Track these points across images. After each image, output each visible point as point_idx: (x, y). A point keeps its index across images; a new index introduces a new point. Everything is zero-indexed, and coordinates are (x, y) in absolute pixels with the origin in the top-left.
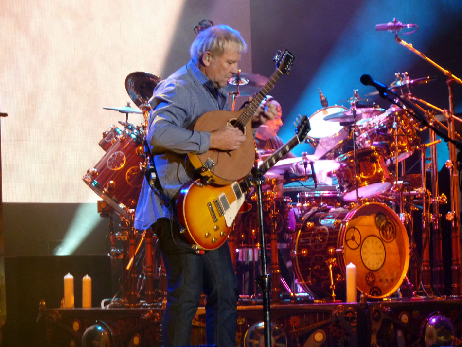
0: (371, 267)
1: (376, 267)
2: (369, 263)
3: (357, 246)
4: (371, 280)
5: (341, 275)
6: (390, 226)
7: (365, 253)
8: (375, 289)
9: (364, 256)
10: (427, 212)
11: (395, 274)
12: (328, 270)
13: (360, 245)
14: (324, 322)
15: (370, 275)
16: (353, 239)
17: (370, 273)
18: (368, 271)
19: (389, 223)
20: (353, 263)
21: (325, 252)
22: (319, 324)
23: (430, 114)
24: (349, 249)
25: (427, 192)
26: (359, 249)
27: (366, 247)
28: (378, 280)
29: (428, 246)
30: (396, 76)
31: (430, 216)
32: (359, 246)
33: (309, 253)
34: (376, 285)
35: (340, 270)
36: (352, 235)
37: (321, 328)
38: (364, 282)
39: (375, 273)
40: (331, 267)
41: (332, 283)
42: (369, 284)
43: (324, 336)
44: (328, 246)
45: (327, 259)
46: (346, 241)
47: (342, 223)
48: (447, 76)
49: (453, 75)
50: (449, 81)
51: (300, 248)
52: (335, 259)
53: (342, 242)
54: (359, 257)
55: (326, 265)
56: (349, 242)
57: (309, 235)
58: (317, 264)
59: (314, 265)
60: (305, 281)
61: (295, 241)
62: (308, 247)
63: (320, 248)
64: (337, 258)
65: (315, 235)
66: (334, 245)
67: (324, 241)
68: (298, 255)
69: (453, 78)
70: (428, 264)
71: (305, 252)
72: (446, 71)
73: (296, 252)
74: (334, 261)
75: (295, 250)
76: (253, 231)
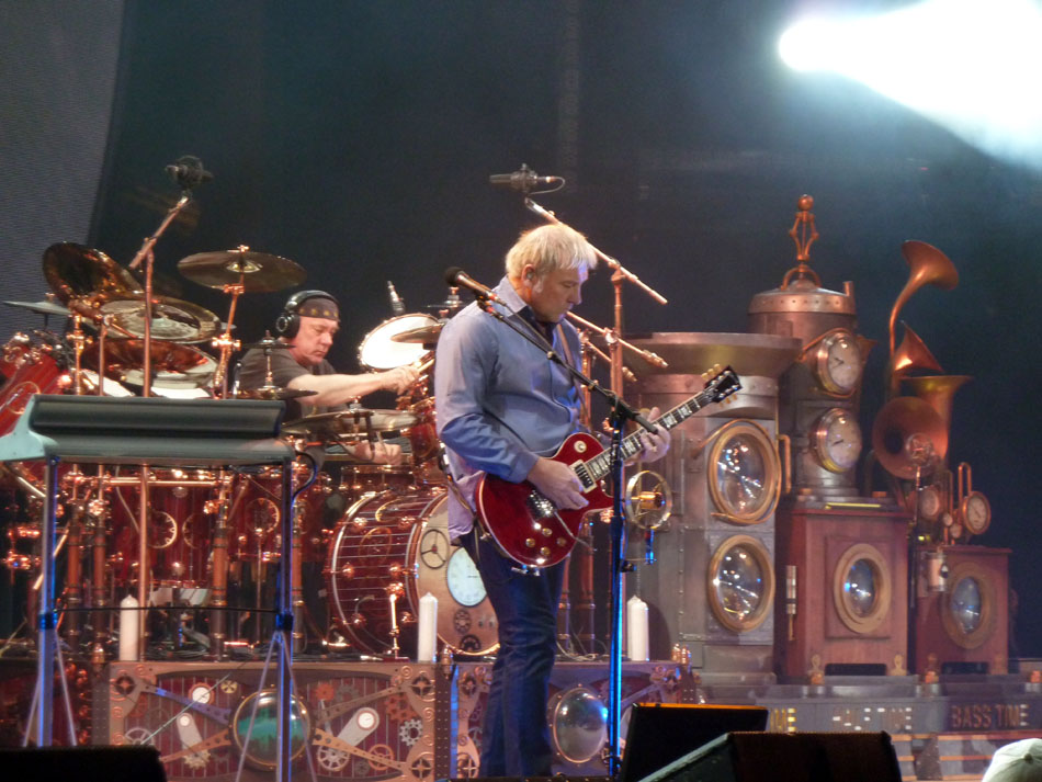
0: (464, 600)
1: (473, 601)
2: (461, 594)
3: (441, 562)
4: (463, 623)
5: (410, 612)
7: (454, 576)
8: (470, 639)
9: (452, 582)
12: (388, 604)
13: (446, 562)
14: (377, 695)
15: (462, 614)
16: (434, 550)
17: (461, 611)
18: (458, 608)
20: (434, 594)
21: (385, 571)
22: (367, 698)
24: (427, 569)
26: (443, 569)
27: (456, 564)
28: (475, 624)
32: (444, 562)
33: (357, 573)
34: (471, 632)
35: (408, 604)
36: (432, 543)
37: (370, 704)
38: (451, 627)
39: (470, 611)
40: (393, 598)
41: (394, 626)
42: (459, 630)
43: (375, 720)
44: (390, 561)
45: (388, 585)
46: (422, 554)
47: (415, 522)
48: (612, 270)
49: (622, 269)
50: (615, 278)
51: (341, 563)
52: (401, 584)
53: (414, 557)
54: (444, 582)
55: (385, 595)
56: (426, 556)
57: (357, 541)
58: (370, 593)
59: (364, 593)
60: (348, 621)
61: (333, 550)
62: (354, 562)
63: (376, 564)
64: (403, 582)
65: (367, 541)
66: (401, 560)
67: (383, 551)
68: (337, 576)
69: (622, 273)
70: (566, 597)
71: (349, 570)
72: (612, 262)
73: (333, 570)
74: (400, 588)
75: (331, 566)
76: (259, 530)
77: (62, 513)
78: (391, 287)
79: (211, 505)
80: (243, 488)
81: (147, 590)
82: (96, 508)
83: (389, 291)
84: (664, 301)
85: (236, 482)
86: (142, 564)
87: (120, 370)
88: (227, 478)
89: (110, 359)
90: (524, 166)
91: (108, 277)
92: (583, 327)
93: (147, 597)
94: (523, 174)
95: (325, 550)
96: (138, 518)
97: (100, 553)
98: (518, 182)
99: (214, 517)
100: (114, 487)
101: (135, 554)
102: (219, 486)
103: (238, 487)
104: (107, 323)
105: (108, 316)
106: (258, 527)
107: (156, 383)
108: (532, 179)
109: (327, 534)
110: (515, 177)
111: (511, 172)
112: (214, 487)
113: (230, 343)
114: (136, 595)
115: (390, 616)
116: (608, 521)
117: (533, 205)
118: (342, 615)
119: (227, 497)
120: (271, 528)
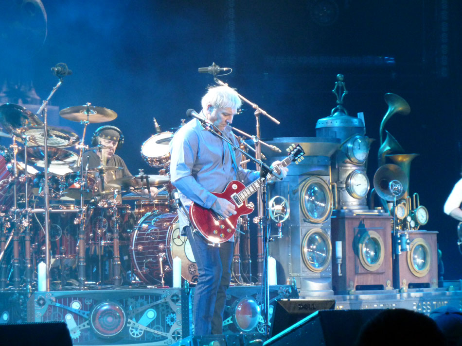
0: (192, 260)
2: (191, 257)
4: (192, 270)
5: (169, 265)
7: (188, 249)
8: (196, 277)
9: (187, 251)
12: (158, 262)
14: (155, 303)
16: (179, 237)
17: (191, 265)
18: (191, 263)
20: (179, 257)
21: (157, 248)
22: (152, 305)
23: (241, 139)
24: (176, 246)
26: (183, 246)
29: (238, 243)
32: (183, 243)
33: (144, 249)
34: (196, 274)
35: (168, 262)
36: (178, 234)
37: (152, 307)
38: (187, 271)
40: (161, 260)
41: (162, 272)
42: (191, 273)
43: (154, 316)
44: (159, 243)
45: (158, 253)
46: (173, 239)
47: (170, 225)
48: (255, 110)
49: (259, 109)
50: (256, 113)
51: (137, 245)
52: (164, 254)
53: (170, 241)
54: (184, 252)
55: (157, 258)
56: (175, 240)
57: (144, 235)
58: (150, 257)
59: (148, 258)
60: (141, 271)
61: (133, 239)
62: (142, 244)
63: (152, 245)
64: (165, 252)
65: (148, 234)
66: (164, 243)
67: (156, 239)
68: (135, 250)
69: (259, 111)
70: (239, 257)
71: (140, 248)
72: (254, 106)
73: (133, 248)
74: (164, 255)
75: (132, 246)
76: (99, 231)
77: (10, 226)
78: (155, 120)
79: (77, 220)
80: (91, 212)
81: (50, 259)
82: (26, 223)
83: (154, 122)
84: (278, 123)
85: (88, 209)
86: (47, 248)
87: (34, 161)
88: (84, 207)
89: (30, 155)
90: (214, 63)
91: (28, 119)
92: (242, 135)
93: (50, 262)
94: (213, 67)
95: (129, 239)
96: (44, 227)
97: (28, 243)
98: (211, 71)
99: (78, 225)
100: (33, 214)
101: (44, 243)
102: (81, 212)
103: (89, 212)
104: (28, 140)
105: (28, 136)
106: (99, 229)
107: (51, 166)
108: (217, 69)
109: (130, 232)
110: (210, 68)
111: (208, 66)
112: (79, 212)
113: (84, 147)
114: (45, 262)
115: (160, 268)
116: (256, 222)
117: (218, 81)
118: (138, 268)
119: (84, 216)
120: (105, 230)
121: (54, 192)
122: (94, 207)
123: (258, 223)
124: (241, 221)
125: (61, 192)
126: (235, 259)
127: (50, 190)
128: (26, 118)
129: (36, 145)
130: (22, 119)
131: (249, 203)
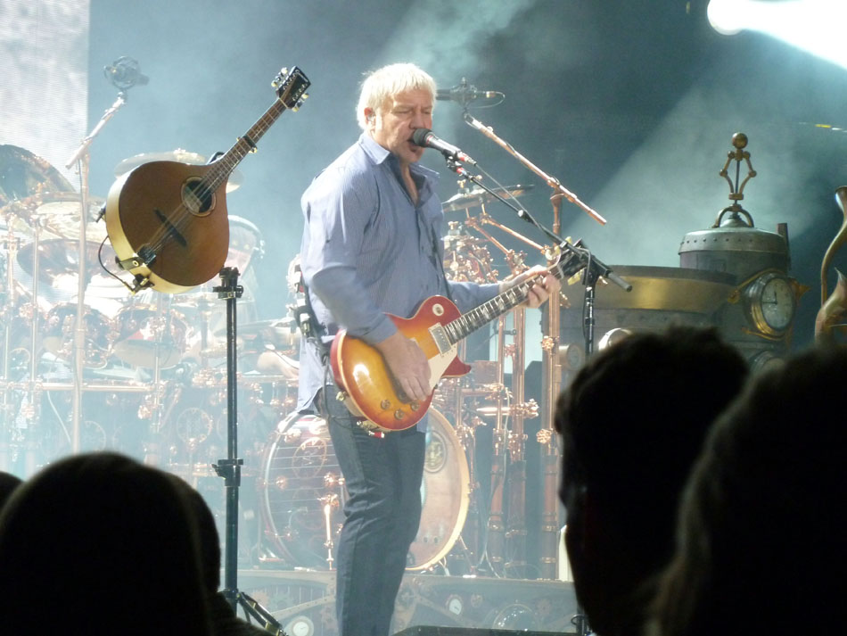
6: (437, 443)
10: (503, 427)
11: (442, 529)
12: (323, 517)
14: (312, 604)
19: (437, 440)
21: (321, 482)
22: (303, 606)
23: (516, 257)
25: (504, 391)
29: (501, 486)
30: (459, 185)
31: (507, 435)
33: (290, 484)
37: (306, 613)
40: (327, 510)
41: (329, 537)
43: (310, 629)
44: (325, 471)
45: (322, 496)
48: (552, 189)
49: (561, 187)
50: (553, 196)
51: (273, 476)
52: (336, 496)
55: (320, 505)
57: (291, 453)
58: (304, 504)
59: (298, 505)
60: (280, 535)
61: (266, 462)
62: (288, 474)
63: (310, 475)
64: (339, 494)
65: (301, 453)
66: (336, 471)
67: (318, 462)
68: (270, 487)
69: (561, 192)
70: (500, 519)
71: (282, 481)
72: (550, 179)
73: (266, 482)
74: (335, 500)
75: (264, 478)
76: (192, 440)
79: (145, 409)
80: (176, 396)
82: (28, 413)
85: (169, 390)
88: (162, 382)
89: (44, 262)
90: (464, 80)
91: (42, 180)
94: (462, 88)
95: (257, 462)
97: (31, 458)
98: (457, 96)
99: (147, 422)
100: (45, 392)
102: (153, 392)
103: (171, 394)
104: (42, 224)
105: (43, 217)
106: (190, 437)
107: (90, 287)
108: (471, 93)
110: (455, 91)
112: (149, 392)
115: (325, 528)
116: (544, 441)
117: (472, 120)
118: (274, 528)
119: (161, 402)
120: (204, 439)
121: (94, 347)
122: (182, 384)
123: (547, 444)
124: (510, 436)
125: (110, 346)
126: (491, 523)
127: (87, 342)
128: (39, 178)
129: (60, 238)
130: (30, 182)
131: (527, 400)
